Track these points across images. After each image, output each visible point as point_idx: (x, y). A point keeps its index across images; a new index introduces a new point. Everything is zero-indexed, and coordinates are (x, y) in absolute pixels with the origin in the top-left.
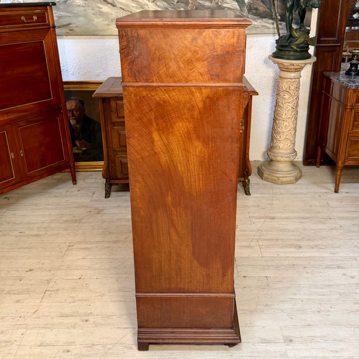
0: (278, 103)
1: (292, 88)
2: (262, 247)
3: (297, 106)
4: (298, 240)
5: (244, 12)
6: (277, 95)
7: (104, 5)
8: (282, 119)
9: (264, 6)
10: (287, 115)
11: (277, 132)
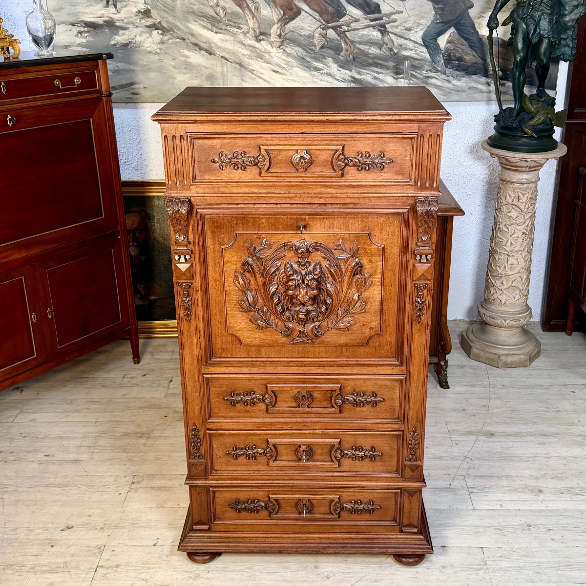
0: (498, 223)
1: (524, 199)
2: (473, 490)
3: (532, 230)
4: (537, 478)
5: (439, 64)
6: (496, 210)
7: (194, 51)
8: (506, 253)
9: (474, 53)
10: (515, 246)
11: (495, 274)
